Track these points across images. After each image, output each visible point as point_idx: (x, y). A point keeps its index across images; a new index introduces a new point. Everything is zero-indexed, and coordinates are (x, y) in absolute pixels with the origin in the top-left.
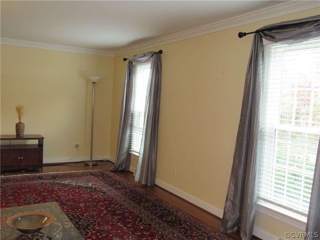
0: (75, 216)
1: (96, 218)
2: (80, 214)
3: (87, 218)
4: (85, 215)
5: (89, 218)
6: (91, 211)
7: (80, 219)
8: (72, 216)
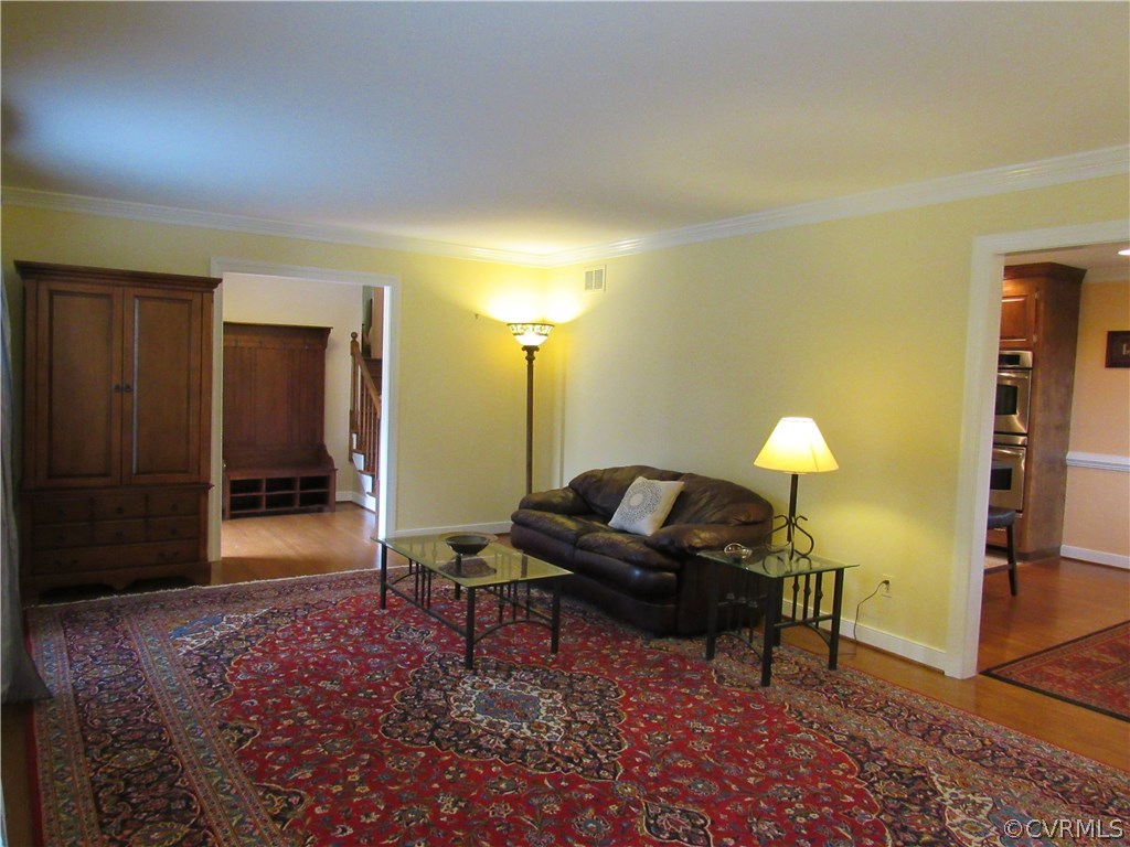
0: (452, 750)
1: (384, 745)
2: (440, 756)
3: (412, 742)
4: (423, 754)
5: (404, 741)
6: (405, 776)
7: (432, 738)
8: (460, 747)
